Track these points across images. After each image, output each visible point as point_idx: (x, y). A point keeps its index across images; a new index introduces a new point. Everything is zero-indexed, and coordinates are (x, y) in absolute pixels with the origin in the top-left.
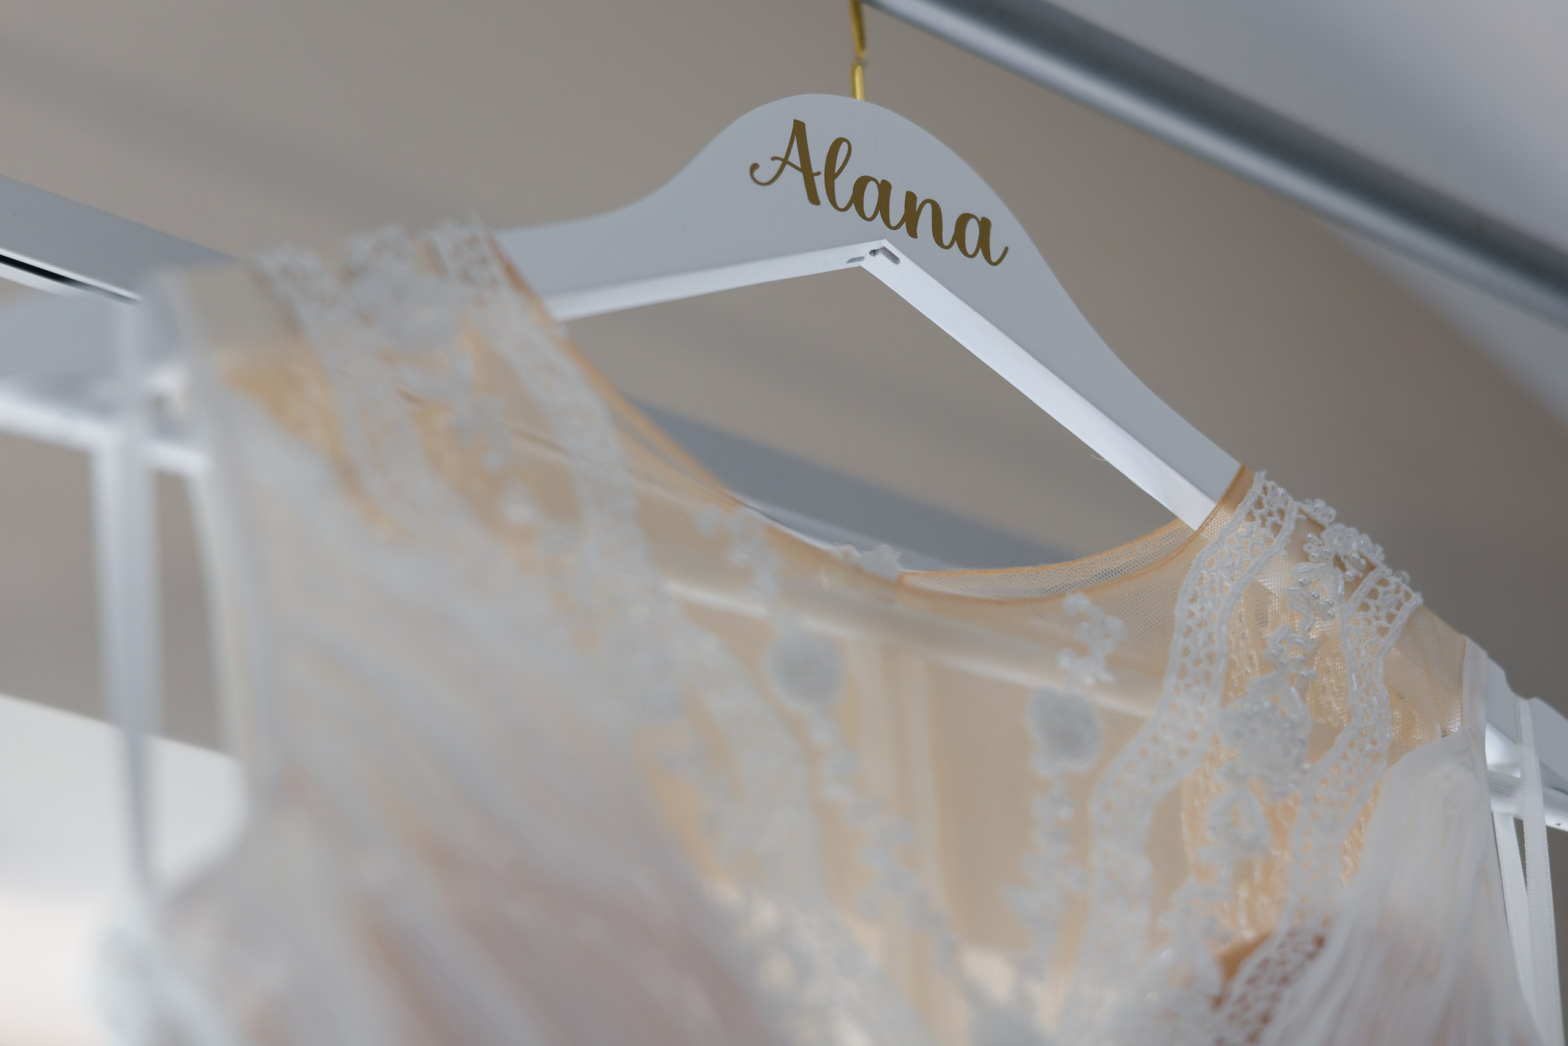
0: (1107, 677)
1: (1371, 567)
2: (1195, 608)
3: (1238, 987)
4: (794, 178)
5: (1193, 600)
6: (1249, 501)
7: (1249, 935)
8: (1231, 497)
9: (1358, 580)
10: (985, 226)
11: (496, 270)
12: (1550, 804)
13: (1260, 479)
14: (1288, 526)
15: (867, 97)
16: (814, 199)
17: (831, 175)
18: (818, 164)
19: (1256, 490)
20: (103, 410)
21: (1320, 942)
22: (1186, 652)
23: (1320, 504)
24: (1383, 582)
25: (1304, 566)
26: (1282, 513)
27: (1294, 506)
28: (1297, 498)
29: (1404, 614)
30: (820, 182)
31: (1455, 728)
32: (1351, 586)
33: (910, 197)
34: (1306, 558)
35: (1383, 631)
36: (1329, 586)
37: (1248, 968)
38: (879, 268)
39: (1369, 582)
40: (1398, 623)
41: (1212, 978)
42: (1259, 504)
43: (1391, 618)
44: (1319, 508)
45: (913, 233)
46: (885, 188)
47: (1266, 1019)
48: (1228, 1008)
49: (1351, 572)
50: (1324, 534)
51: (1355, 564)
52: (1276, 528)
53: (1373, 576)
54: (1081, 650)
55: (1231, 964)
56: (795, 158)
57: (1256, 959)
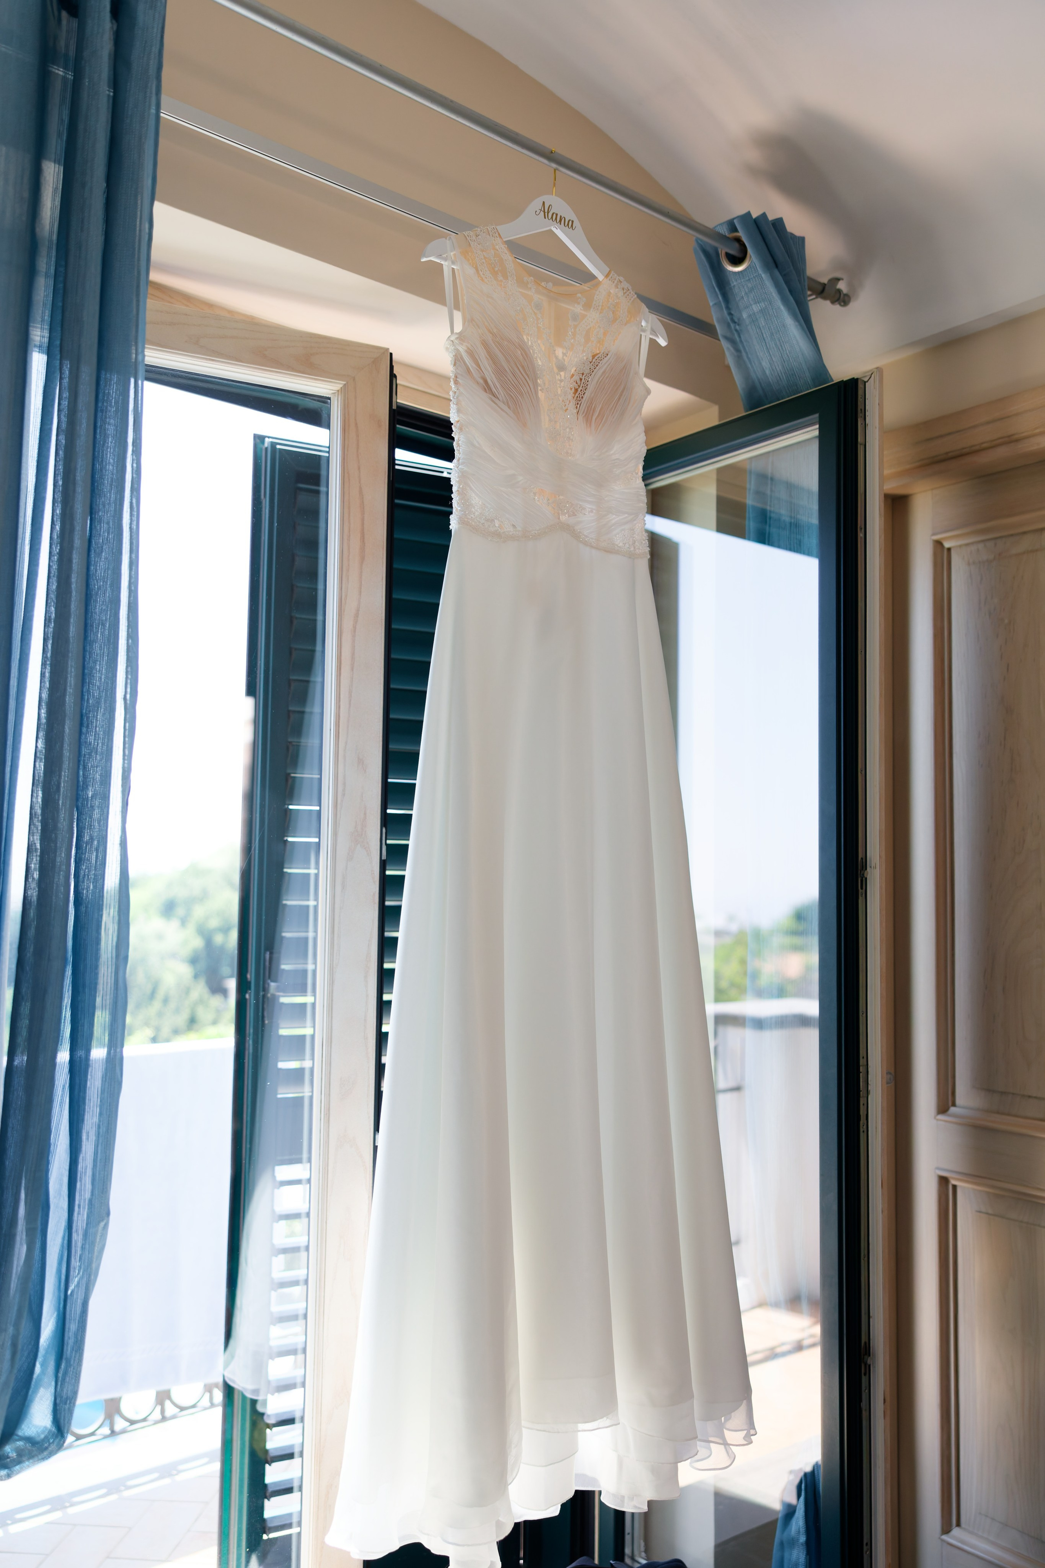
0: (582, 308)
1: (629, 290)
2: (598, 297)
3: (594, 360)
4: (542, 213)
5: (598, 295)
6: (610, 277)
7: (598, 352)
8: (607, 276)
9: (626, 292)
10: (573, 222)
11: (497, 235)
12: (651, 334)
13: (613, 272)
14: (616, 282)
15: (555, 195)
16: (545, 218)
17: (548, 212)
18: (546, 211)
19: (612, 275)
20: (446, 259)
21: (607, 355)
22: (595, 305)
23: (622, 278)
24: (630, 293)
25: (617, 289)
26: (615, 279)
27: (618, 277)
28: (619, 276)
29: (632, 299)
30: (546, 214)
31: (638, 319)
32: (624, 293)
33: (561, 216)
34: (618, 288)
35: (628, 302)
36: (621, 294)
37: (596, 358)
38: (554, 229)
39: (628, 293)
40: (631, 301)
41: (591, 358)
42: (612, 277)
43: (630, 300)
44: (622, 279)
45: (560, 224)
46: (557, 215)
47: (597, 366)
48: (592, 364)
49: (625, 291)
50: (622, 284)
51: (626, 290)
52: (614, 282)
53: (629, 292)
54: (579, 303)
55: (594, 357)
56: (543, 210)
57: (597, 357)
